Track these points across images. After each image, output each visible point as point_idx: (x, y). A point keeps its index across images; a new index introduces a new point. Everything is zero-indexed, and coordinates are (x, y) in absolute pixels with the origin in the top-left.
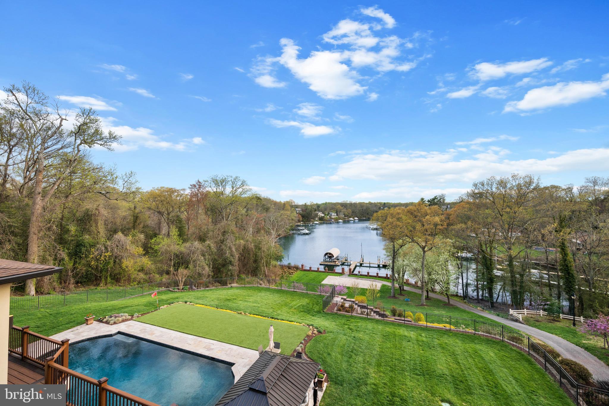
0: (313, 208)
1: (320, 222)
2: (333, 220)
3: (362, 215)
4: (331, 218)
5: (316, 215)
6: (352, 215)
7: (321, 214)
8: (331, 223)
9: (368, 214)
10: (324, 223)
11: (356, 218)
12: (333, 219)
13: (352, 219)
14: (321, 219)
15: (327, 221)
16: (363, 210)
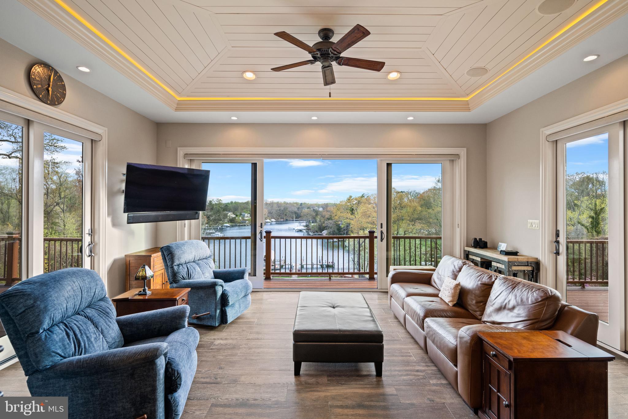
0: (221, 208)
1: (230, 224)
2: (247, 222)
3: (279, 216)
4: (244, 219)
5: (226, 216)
6: (268, 216)
7: (231, 215)
8: (245, 226)
9: (286, 215)
10: (236, 226)
11: (273, 220)
12: (246, 220)
13: (268, 220)
14: (232, 221)
15: (240, 223)
16: (280, 210)
